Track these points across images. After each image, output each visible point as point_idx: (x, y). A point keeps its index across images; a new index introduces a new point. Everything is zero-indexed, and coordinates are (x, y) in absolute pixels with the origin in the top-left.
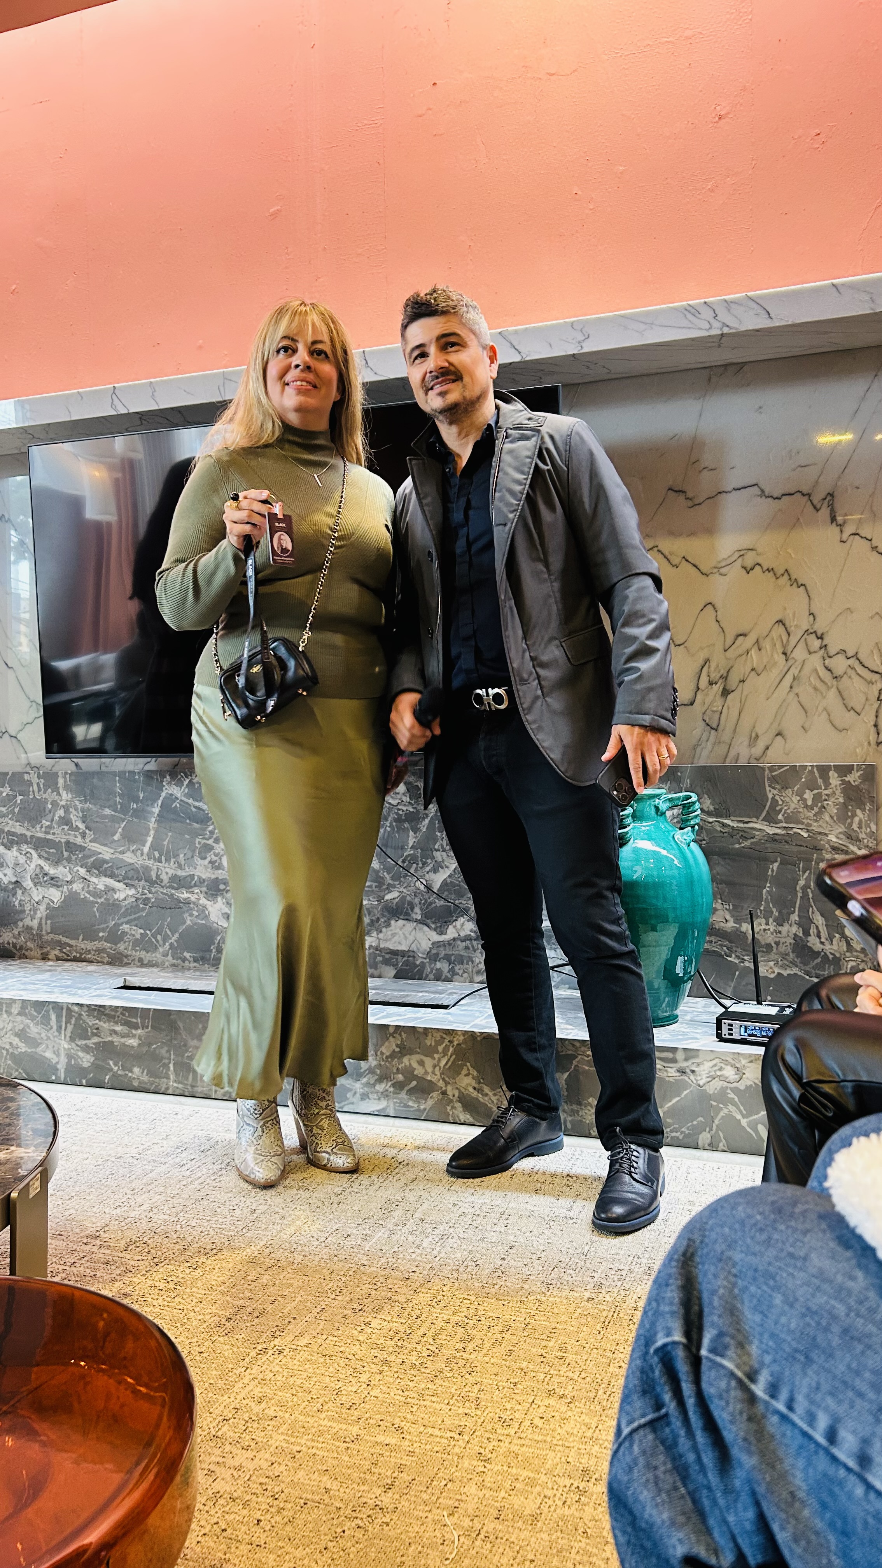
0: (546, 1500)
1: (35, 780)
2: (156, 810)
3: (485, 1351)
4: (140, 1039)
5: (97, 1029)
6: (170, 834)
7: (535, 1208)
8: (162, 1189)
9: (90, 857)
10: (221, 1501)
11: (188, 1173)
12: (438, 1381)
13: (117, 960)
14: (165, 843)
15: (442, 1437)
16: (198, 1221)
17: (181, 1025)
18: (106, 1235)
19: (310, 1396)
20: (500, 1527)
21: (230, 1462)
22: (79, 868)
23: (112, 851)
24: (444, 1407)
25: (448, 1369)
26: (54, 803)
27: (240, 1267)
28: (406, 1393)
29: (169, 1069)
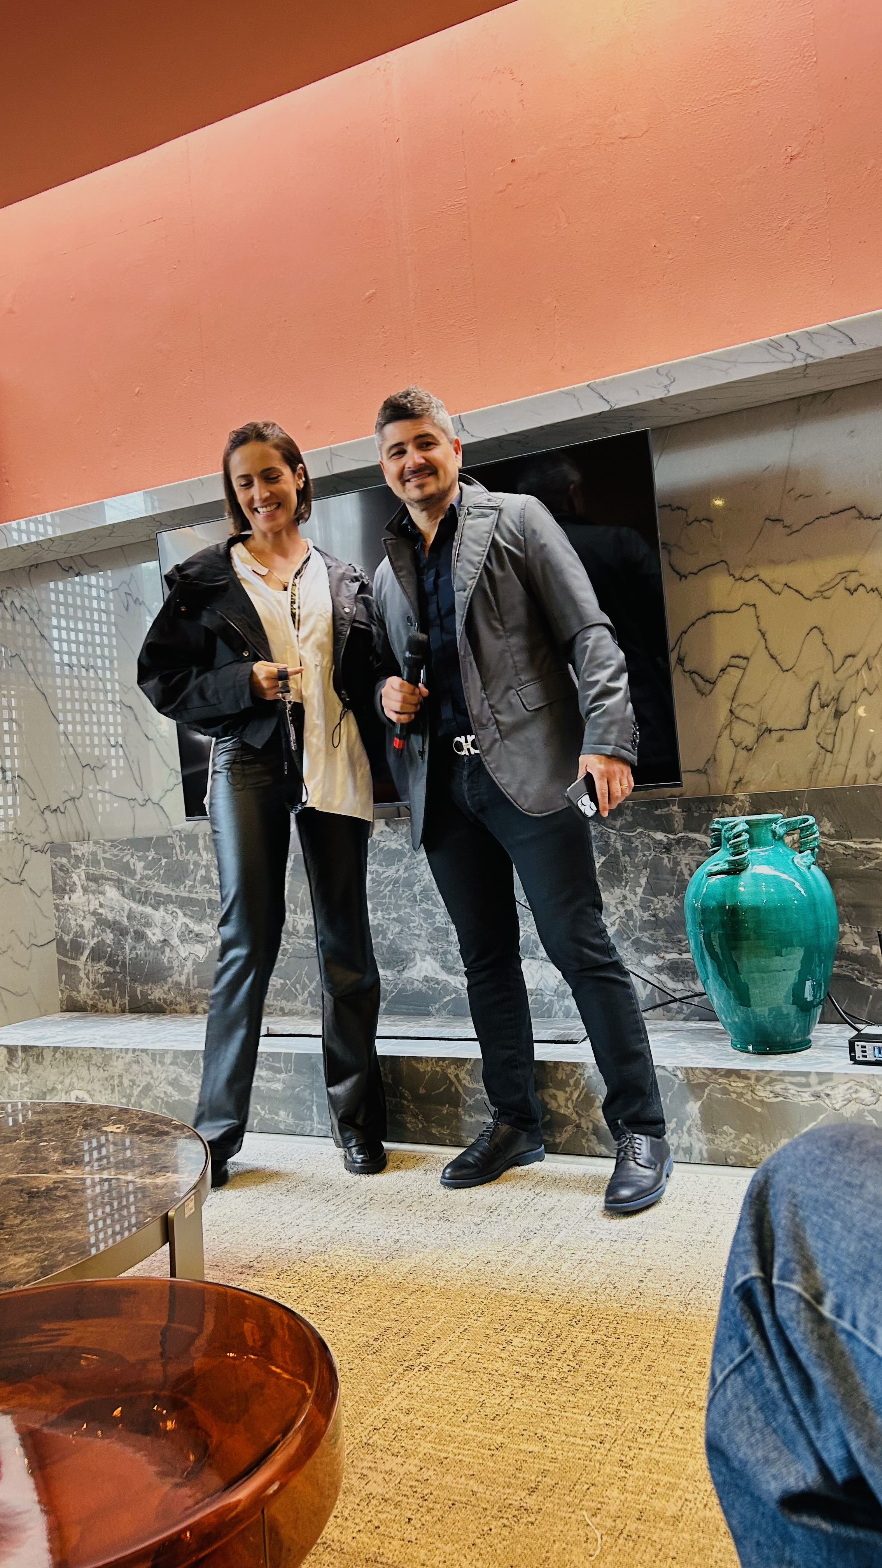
0: (688, 1503)
1: (177, 843)
3: (624, 1367)
4: (284, 1083)
8: (309, 1223)
10: (374, 1502)
12: (579, 1395)
14: (300, 895)
15: (583, 1445)
16: (345, 1251)
19: (456, 1407)
20: (642, 1527)
21: (381, 1467)
24: (585, 1418)
25: (588, 1383)
26: (196, 864)
27: (386, 1292)
28: (548, 1405)
29: (312, 1110)
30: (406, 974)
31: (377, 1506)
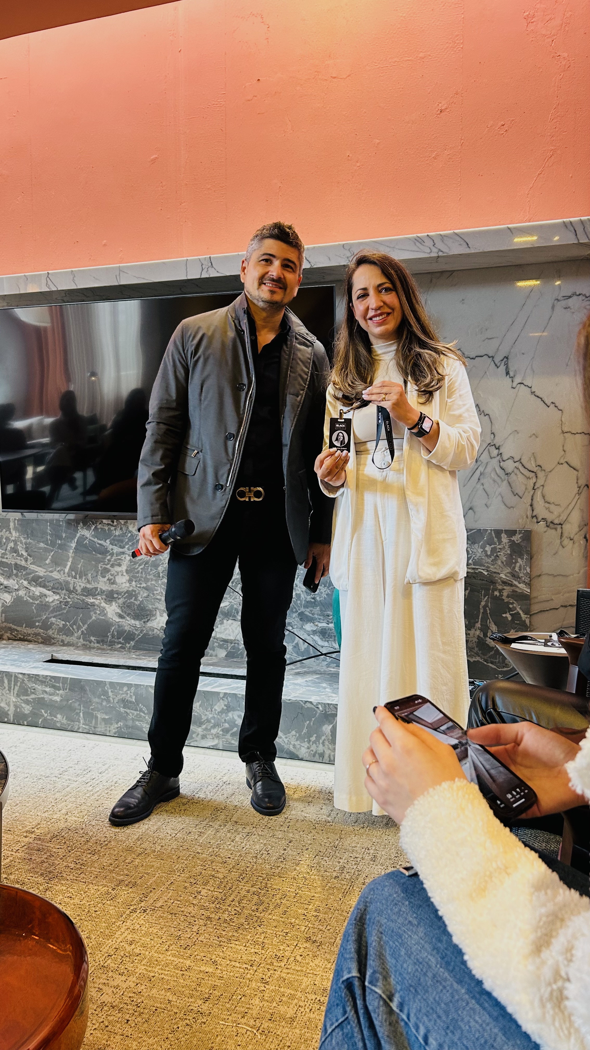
0: (300, 1008)
2: (73, 545)
3: (270, 911)
4: (61, 697)
5: (34, 689)
6: (82, 561)
7: (308, 815)
8: (74, 799)
9: (30, 574)
10: (106, 1008)
11: (91, 788)
12: (240, 931)
13: (47, 641)
14: (79, 566)
15: (240, 967)
16: (97, 822)
17: (88, 688)
18: (39, 831)
19: (162, 940)
20: (272, 1025)
21: (112, 983)
22: (24, 582)
23: (45, 570)
24: (243, 948)
25: (246, 923)
26: (7, 539)
27: (121, 853)
28: (220, 939)
29: (80, 716)
30: (149, 624)
31: (107, 1011)
